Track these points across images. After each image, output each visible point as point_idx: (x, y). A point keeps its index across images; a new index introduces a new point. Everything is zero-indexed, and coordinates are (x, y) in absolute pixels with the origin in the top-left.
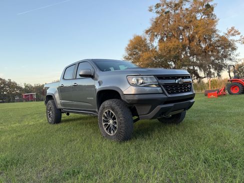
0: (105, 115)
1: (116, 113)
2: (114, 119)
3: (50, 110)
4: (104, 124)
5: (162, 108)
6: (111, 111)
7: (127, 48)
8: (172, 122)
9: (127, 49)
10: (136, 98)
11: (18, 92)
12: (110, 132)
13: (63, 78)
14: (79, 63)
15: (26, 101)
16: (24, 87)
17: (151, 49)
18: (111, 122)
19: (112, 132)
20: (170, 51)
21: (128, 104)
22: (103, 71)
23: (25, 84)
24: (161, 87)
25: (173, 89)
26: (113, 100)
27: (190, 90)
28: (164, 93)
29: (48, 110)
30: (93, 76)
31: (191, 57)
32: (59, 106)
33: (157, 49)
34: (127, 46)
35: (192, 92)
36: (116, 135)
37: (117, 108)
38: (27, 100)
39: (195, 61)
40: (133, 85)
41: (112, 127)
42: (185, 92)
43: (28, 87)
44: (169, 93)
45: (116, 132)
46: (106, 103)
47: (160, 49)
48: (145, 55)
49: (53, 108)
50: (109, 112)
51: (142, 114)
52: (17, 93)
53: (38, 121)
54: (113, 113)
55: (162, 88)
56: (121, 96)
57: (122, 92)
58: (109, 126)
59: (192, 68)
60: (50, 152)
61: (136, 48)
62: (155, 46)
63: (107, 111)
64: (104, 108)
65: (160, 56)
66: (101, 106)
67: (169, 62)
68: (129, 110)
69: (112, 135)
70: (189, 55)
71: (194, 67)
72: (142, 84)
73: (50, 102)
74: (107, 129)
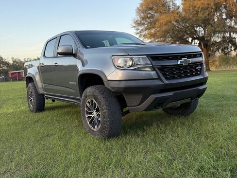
0: (88, 105)
1: (99, 103)
2: (98, 110)
3: (31, 95)
4: (87, 116)
5: (156, 99)
6: (94, 101)
7: (138, 9)
8: (179, 114)
9: (139, 11)
10: (123, 85)
11: (5, 68)
12: (94, 126)
13: (44, 55)
14: (61, 36)
15: (13, 81)
16: (11, 62)
17: (172, 10)
18: (95, 114)
19: (96, 127)
20: (197, 12)
21: (113, 92)
22: (87, 48)
23: (13, 58)
24: (155, 71)
25: (180, 72)
26: (97, 86)
27: (200, 72)
28: (159, 78)
29: (29, 95)
30: (75, 54)
31: (228, 21)
32: (41, 91)
33: (181, 10)
34: (138, 6)
35: (203, 75)
36: (100, 131)
37: (100, 97)
38: (14, 79)
39: (232, 25)
40: (119, 68)
41: (96, 121)
42: (192, 75)
43: (17, 62)
44: (167, 79)
45: (100, 126)
46: (89, 90)
47: (184, 10)
48: (163, 18)
49: (33, 93)
50: (92, 101)
51: (132, 105)
52: (3, 69)
53: (19, 108)
54: (96, 104)
55: (157, 72)
56: (105, 82)
57: (106, 77)
58: (93, 119)
59: (227, 35)
60: (18, 150)
61: (151, 9)
62: (178, 5)
63: (89, 100)
64: (86, 97)
65: (184, 20)
66: (83, 94)
67: (197, 27)
68: (116, 100)
69: (96, 130)
70: (224, 17)
71: (230, 35)
72: (131, 66)
73: (30, 84)
74: (90, 123)
